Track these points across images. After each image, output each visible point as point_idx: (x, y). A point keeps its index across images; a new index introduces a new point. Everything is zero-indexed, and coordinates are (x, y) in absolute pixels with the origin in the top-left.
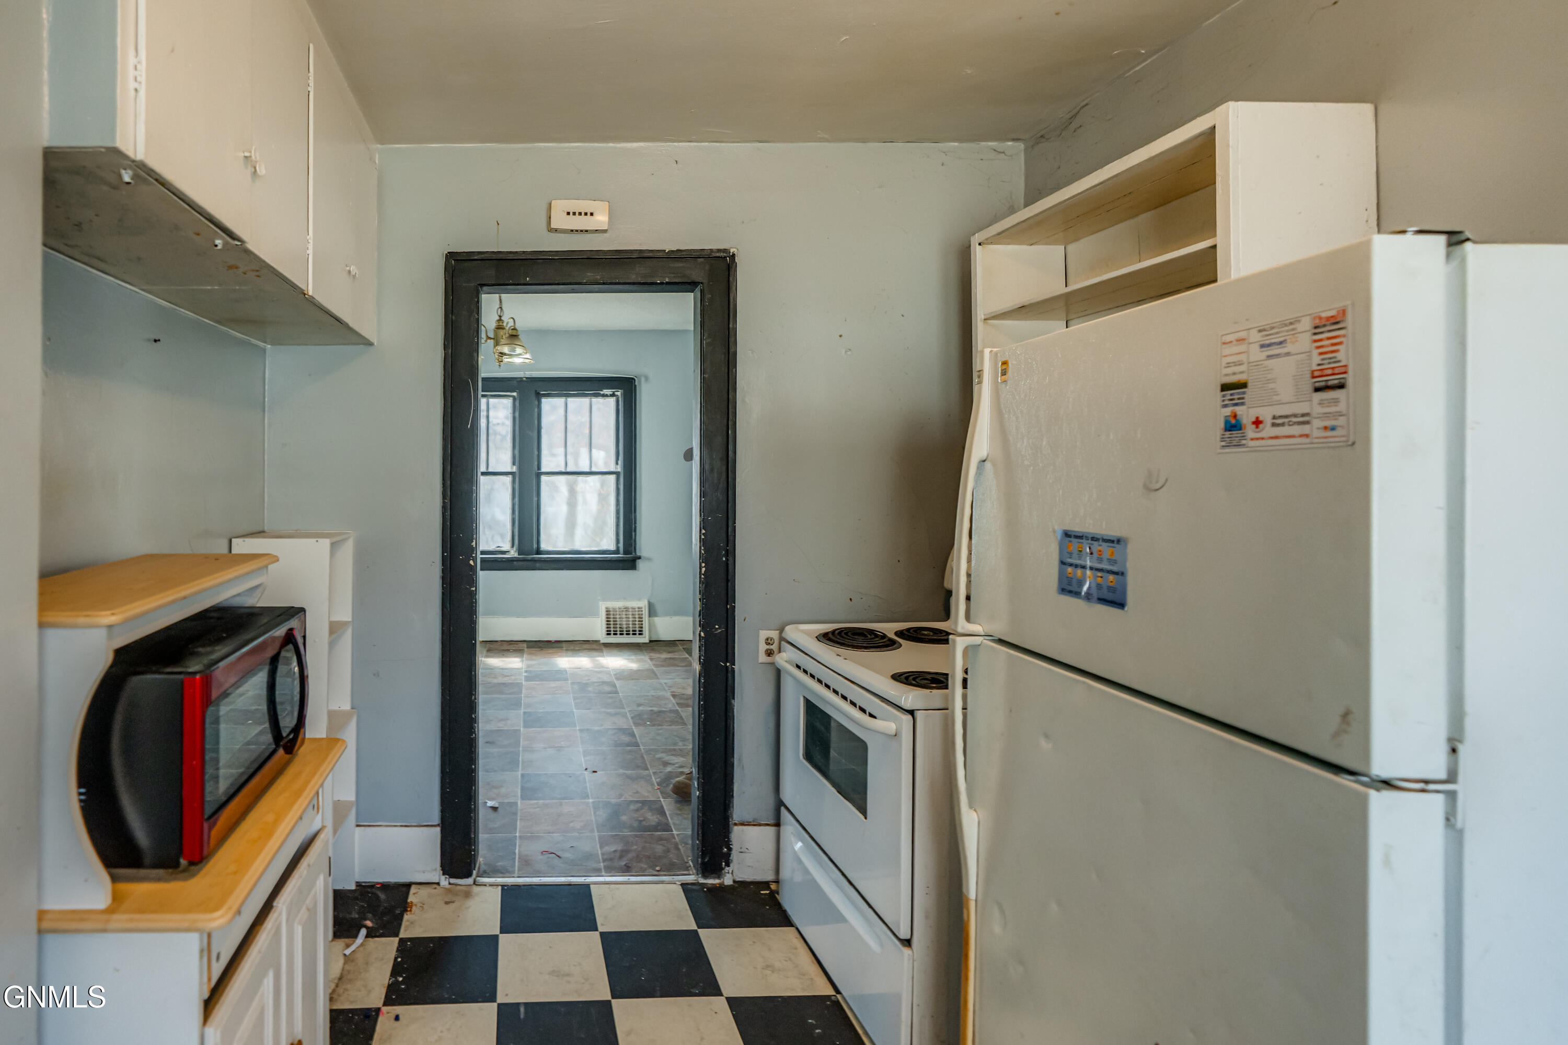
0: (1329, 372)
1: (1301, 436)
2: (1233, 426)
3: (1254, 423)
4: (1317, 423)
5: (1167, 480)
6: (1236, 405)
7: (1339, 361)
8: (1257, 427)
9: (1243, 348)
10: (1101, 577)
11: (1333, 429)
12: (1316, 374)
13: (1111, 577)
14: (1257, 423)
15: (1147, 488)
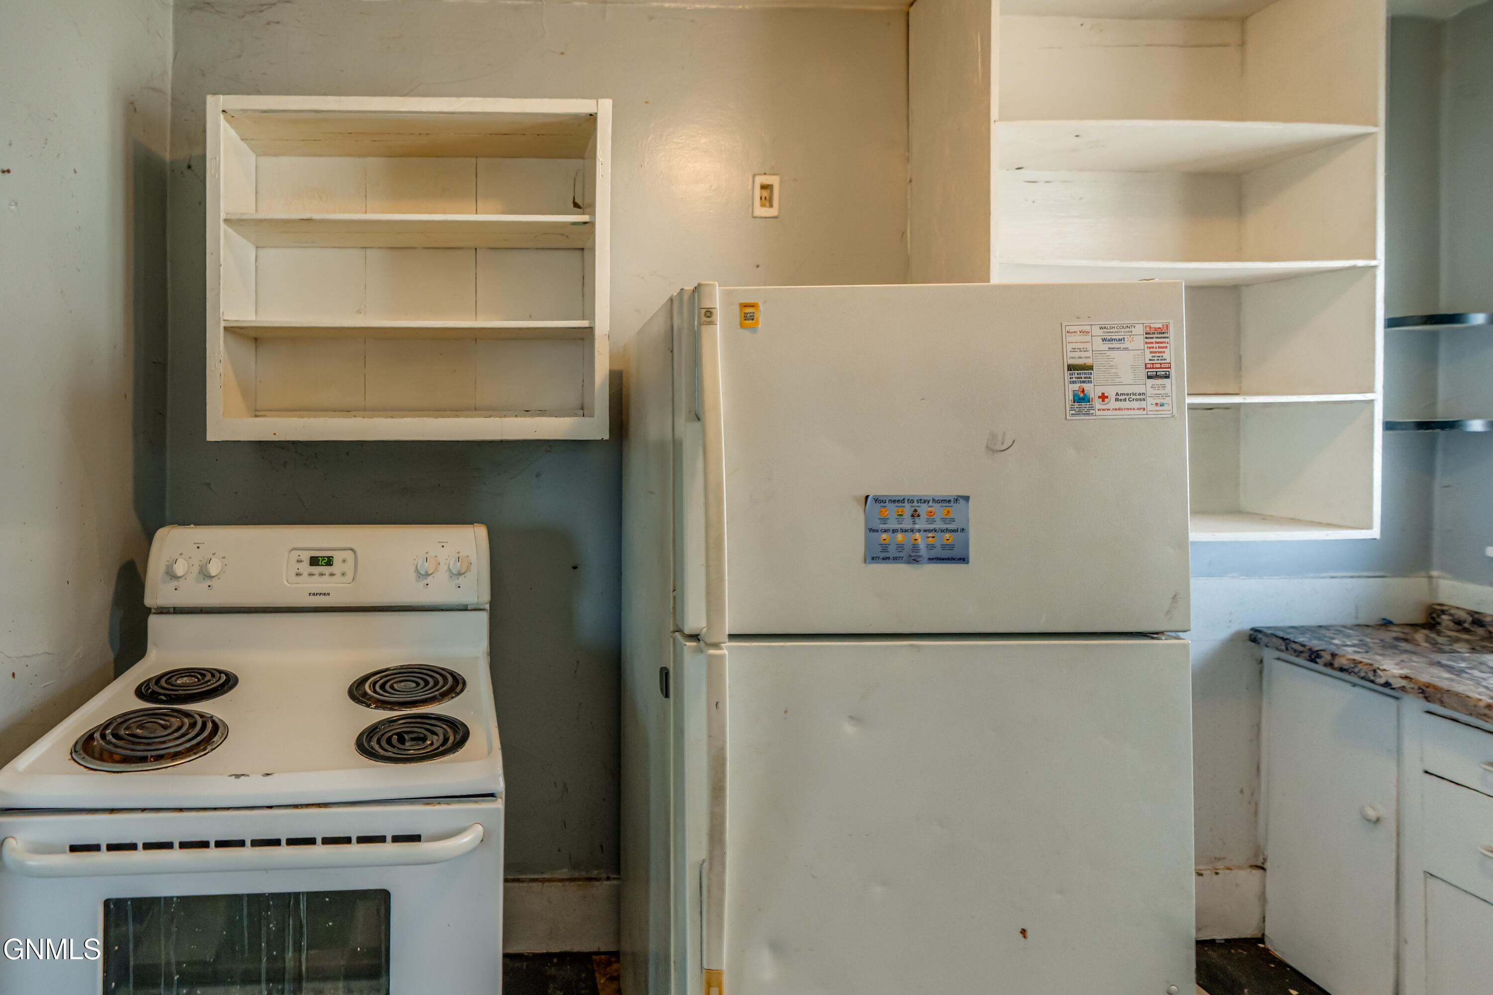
0: (1159, 366)
1: (1138, 409)
2: (1081, 398)
3: (1099, 397)
4: (1150, 401)
5: (1014, 442)
6: (1084, 382)
7: (1165, 360)
8: (1103, 401)
9: (1088, 338)
10: (933, 537)
11: (1162, 405)
12: (1149, 366)
13: (947, 535)
14: (1103, 397)
15: (991, 450)
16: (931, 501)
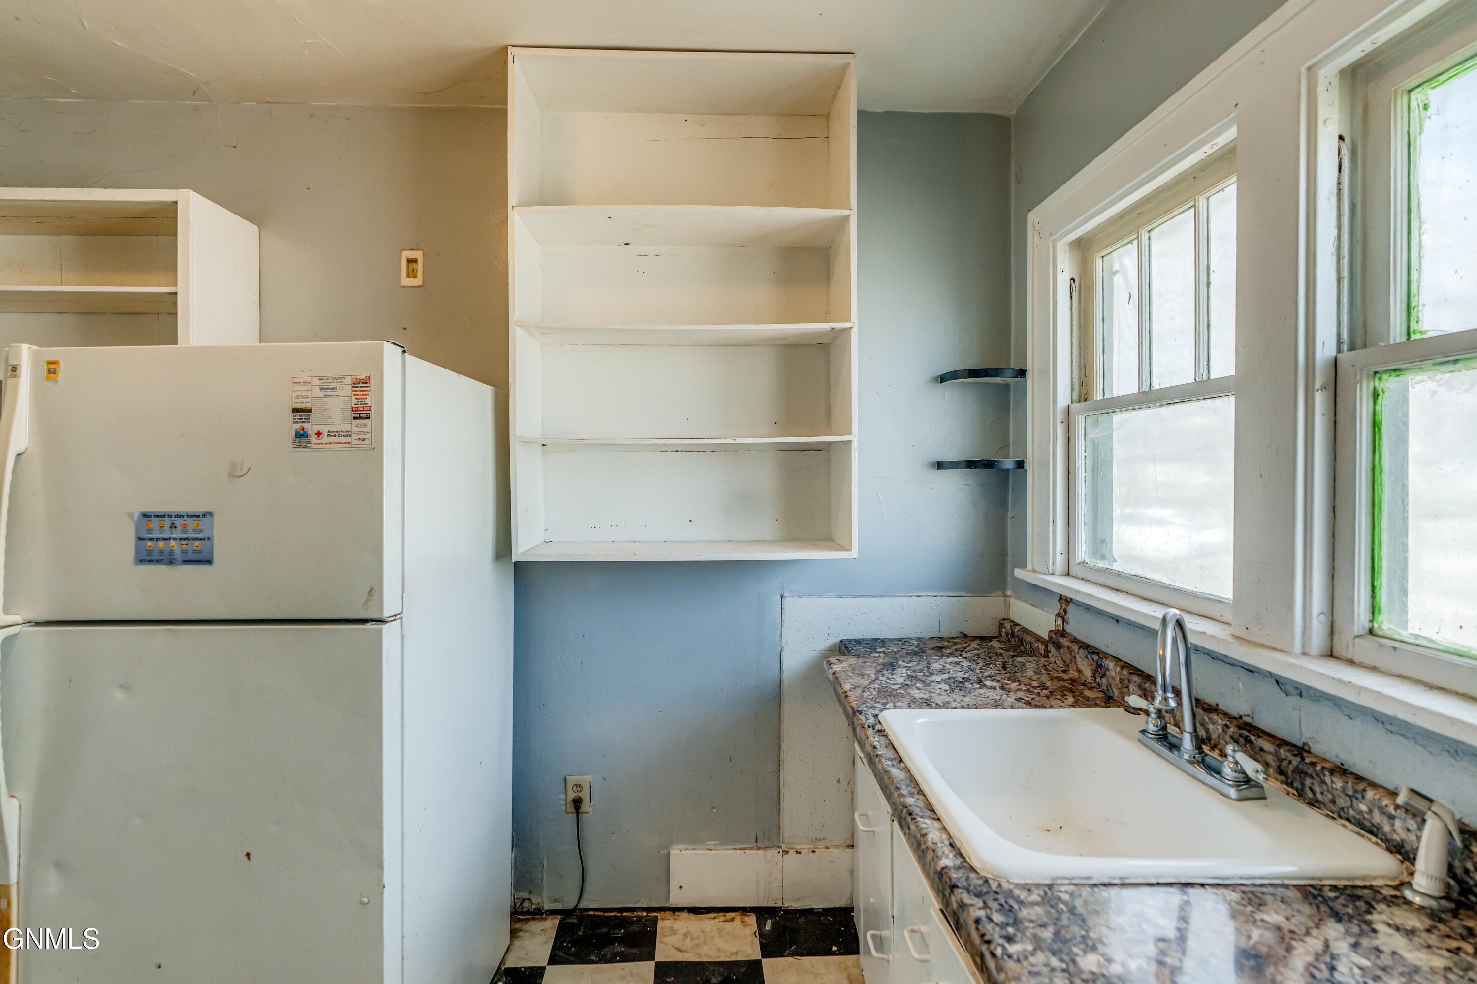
0: (362, 409)
1: (345, 443)
2: (301, 435)
3: (316, 434)
4: (355, 437)
5: (249, 469)
6: (304, 422)
7: (367, 404)
8: (318, 437)
9: (308, 387)
10: (186, 544)
11: (364, 440)
12: (354, 409)
13: (197, 543)
14: (318, 434)
15: (232, 475)
16: (185, 516)
